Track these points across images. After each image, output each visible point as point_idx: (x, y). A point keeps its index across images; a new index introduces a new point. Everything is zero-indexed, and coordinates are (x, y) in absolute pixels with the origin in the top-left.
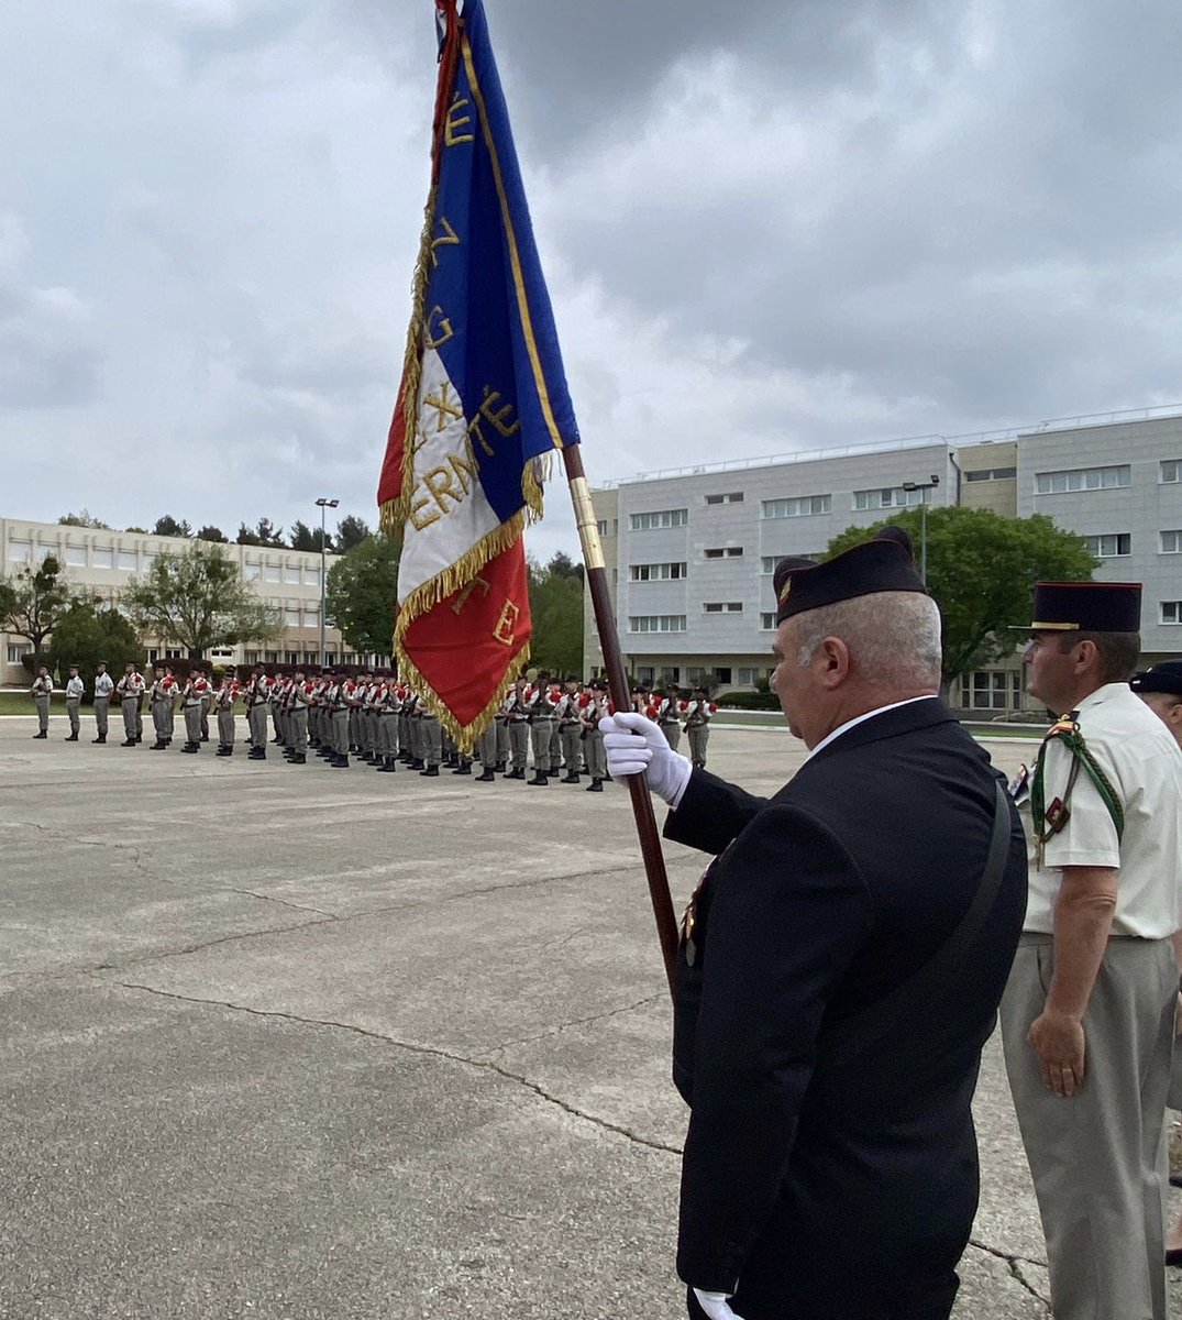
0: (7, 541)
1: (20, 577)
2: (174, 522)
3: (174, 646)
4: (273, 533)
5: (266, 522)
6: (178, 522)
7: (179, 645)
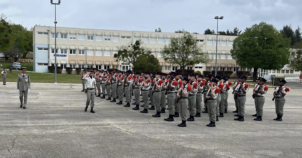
0: (134, 37)
1: (129, 46)
2: (210, 31)
3: (175, 65)
4: (238, 32)
5: (236, 28)
6: (211, 30)
7: (177, 65)
